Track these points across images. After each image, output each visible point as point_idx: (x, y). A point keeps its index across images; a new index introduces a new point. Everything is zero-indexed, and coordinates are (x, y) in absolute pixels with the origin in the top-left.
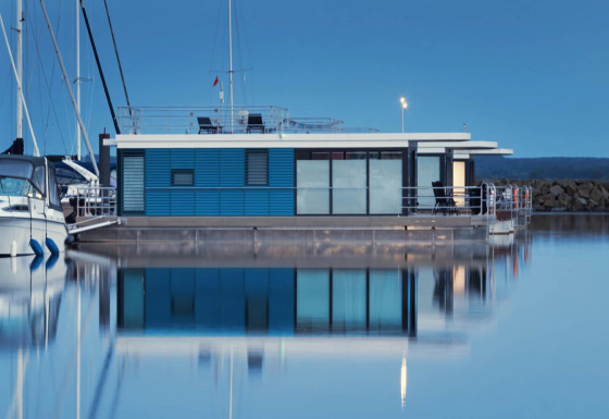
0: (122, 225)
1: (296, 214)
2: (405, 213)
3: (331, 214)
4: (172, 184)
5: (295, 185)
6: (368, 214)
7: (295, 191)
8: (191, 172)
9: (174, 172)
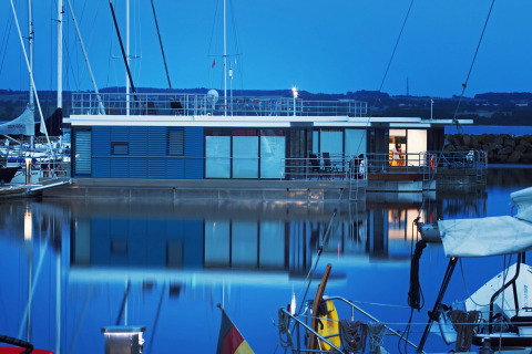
0: (73, 184)
1: (204, 178)
2: (288, 177)
3: (231, 178)
4: (112, 153)
5: (204, 155)
6: (259, 178)
7: (204, 160)
8: (127, 144)
9: (114, 144)
